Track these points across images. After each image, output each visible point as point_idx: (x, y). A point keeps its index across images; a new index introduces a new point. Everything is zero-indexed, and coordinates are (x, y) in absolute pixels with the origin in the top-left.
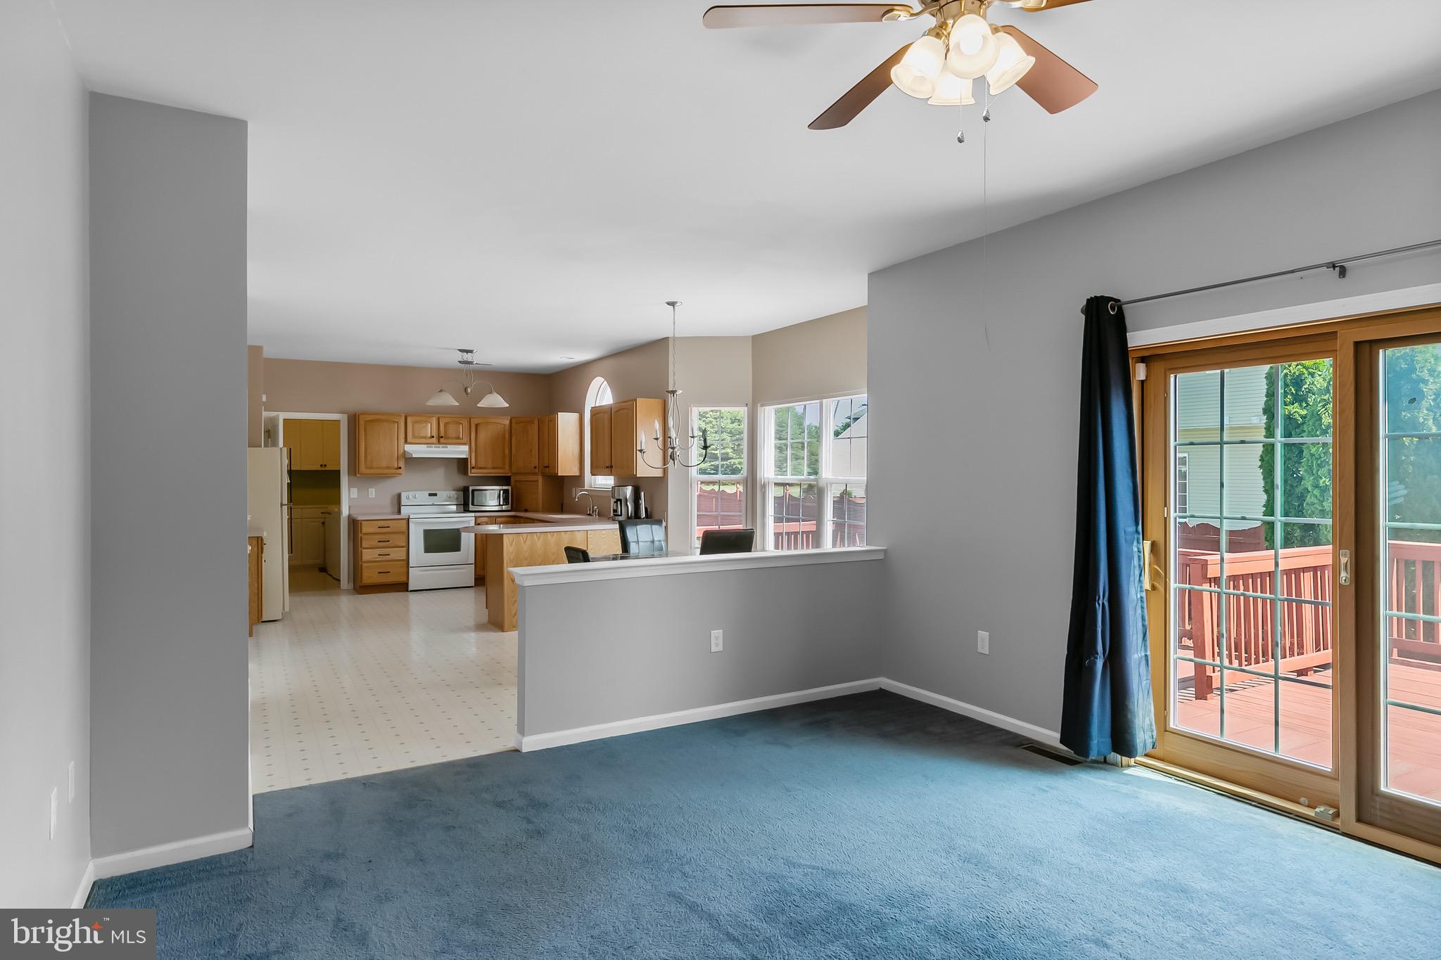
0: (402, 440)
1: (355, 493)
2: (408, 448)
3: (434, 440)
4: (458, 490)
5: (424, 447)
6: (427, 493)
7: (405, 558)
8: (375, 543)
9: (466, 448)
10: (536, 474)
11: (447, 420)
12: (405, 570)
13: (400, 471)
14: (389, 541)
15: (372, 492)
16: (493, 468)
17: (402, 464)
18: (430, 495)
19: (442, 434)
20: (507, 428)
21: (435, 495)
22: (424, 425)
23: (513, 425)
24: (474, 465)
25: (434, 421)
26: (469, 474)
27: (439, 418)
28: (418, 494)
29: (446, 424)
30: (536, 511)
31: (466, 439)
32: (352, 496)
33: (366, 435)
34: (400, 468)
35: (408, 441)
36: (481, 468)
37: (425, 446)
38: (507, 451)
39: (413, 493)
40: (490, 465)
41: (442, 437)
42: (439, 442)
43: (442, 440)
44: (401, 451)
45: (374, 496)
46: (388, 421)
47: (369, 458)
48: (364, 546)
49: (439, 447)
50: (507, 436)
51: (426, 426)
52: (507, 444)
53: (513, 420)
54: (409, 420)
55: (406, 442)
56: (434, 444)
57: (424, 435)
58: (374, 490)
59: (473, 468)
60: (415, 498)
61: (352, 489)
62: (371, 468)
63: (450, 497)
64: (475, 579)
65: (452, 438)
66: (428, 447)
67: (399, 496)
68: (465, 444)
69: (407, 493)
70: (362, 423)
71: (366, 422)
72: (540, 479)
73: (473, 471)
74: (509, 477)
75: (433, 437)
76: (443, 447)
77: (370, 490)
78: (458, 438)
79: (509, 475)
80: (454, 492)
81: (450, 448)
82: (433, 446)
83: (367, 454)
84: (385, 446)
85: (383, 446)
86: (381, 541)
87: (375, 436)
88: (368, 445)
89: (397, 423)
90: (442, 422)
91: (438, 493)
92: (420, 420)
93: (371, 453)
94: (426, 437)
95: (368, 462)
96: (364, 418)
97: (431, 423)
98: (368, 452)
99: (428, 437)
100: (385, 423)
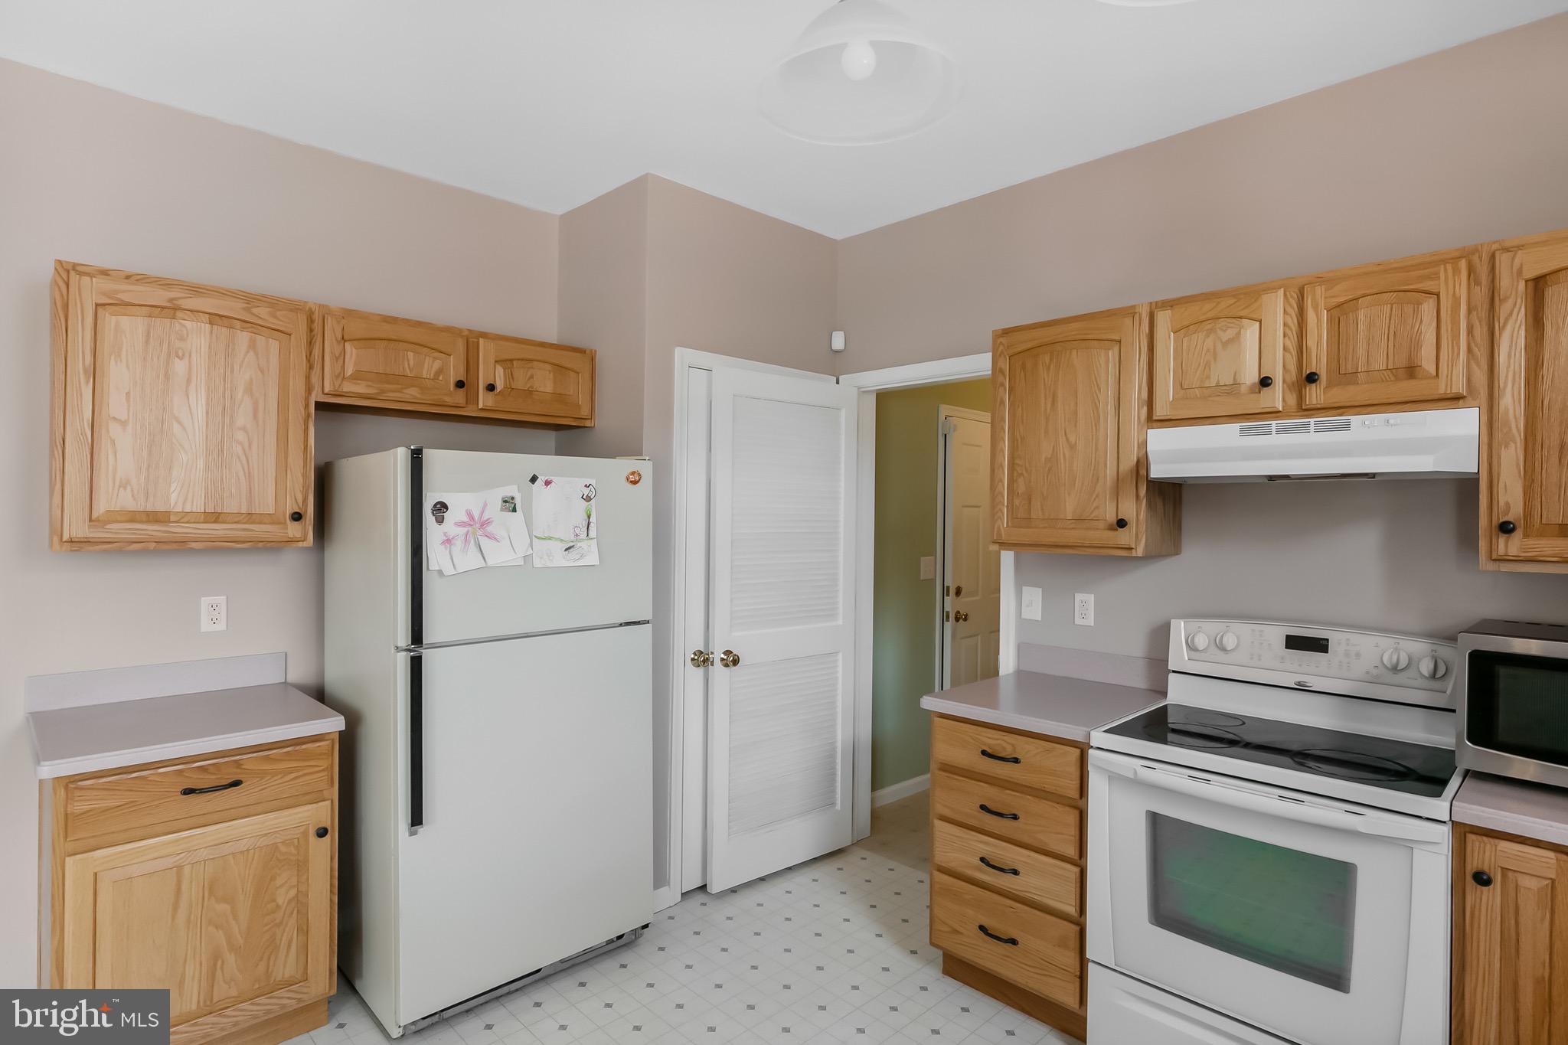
0: (1135, 411)
2: (1161, 441)
3: (1275, 399)
4: (1439, 637)
6: (1276, 635)
7: (1070, 911)
8: (972, 808)
9: (1466, 421)
11: (1341, 293)
14: (1015, 819)
17: (1133, 508)
18: (1294, 643)
19: (1317, 363)
21: (1319, 645)
22: (1226, 336)
24: (1507, 512)
25: (1277, 309)
27: (1302, 290)
28: (1235, 634)
29: (1340, 313)
31: (1463, 375)
33: (1011, 408)
34: (1121, 524)
35: (1160, 412)
37: (1235, 428)
39: (1212, 627)
41: (1312, 378)
42: (1305, 410)
43: (1315, 395)
44: (1129, 461)
45: (1090, 621)
46: (1083, 345)
49: (1301, 429)
51: (1236, 339)
54: (1163, 318)
55: (1152, 420)
56: (1274, 414)
57: (1227, 380)
58: (1088, 598)
59: (1507, 528)
60: (1223, 649)
62: (1034, 523)
63: (1395, 669)
65: (1379, 376)
66: (1242, 433)
68: (1455, 400)
69: (1195, 624)
70: (1007, 364)
71: (1013, 359)
73: (1511, 546)
75: (1272, 383)
76: (1322, 428)
77: (1079, 597)
78: (1411, 372)
80: (1418, 647)
81: (1365, 427)
82: (1274, 423)
83: (1015, 474)
84: (1072, 439)
85: (1067, 439)
86: (983, 807)
87: (1043, 405)
88: (1020, 440)
89: (1116, 349)
90: (1316, 308)
91: (1335, 637)
92: (1210, 315)
93: (1026, 470)
94: (1232, 389)
95: (1017, 502)
96: (1002, 352)
97: (1260, 322)
98: (1018, 465)
99: (1243, 389)
100: (1071, 353)
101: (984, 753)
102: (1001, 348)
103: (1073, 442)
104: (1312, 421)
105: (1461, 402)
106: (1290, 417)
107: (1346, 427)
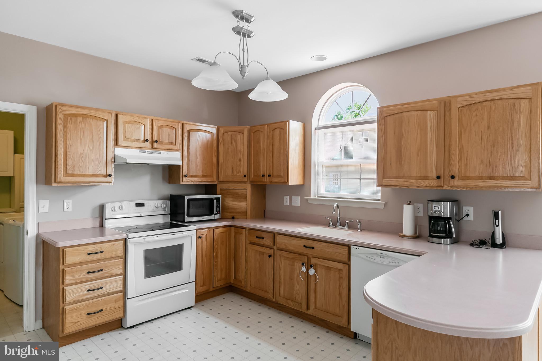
0: (112, 142)
1: (45, 205)
2: (119, 152)
3: (148, 144)
4: (163, 199)
5: (135, 152)
6: (133, 204)
7: (121, 289)
8: (83, 275)
9: (179, 155)
10: (245, 182)
11: (160, 123)
12: (121, 303)
13: (109, 179)
14: (102, 270)
15: (69, 204)
16: (203, 176)
17: (111, 170)
18: (138, 205)
19: (156, 138)
20: (215, 136)
21: (142, 205)
22: (138, 126)
23: (221, 134)
24: (185, 173)
25: (148, 123)
26: (181, 183)
27: (152, 120)
28: (125, 205)
29: (160, 128)
30: (245, 218)
31: (179, 146)
32: (41, 210)
33: (66, 133)
34: (110, 175)
35: (119, 143)
36: (192, 176)
37: (138, 150)
38: (215, 159)
39: (120, 204)
40: (200, 173)
41: (155, 142)
43: (155, 145)
44: (110, 156)
45: (70, 209)
46: (95, 117)
47: (70, 162)
48: (67, 282)
49: (152, 153)
50: (215, 145)
51: (139, 128)
52: (215, 153)
53: (221, 129)
54: (120, 119)
55: (116, 145)
56: (146, 148)
57: (136, 138)
58: (70, 202)
59: (186, 176)
60: (121, 210)
61: (42, 202)
62: (73, 175)
63: (157, 207)
64: (196, 297)
65: (167, 143)
66: (140, 152)
67: (102, 208)
68: (177, 150)
69: (113, 204)
70: (60, 116)
71: (66, 116)
72: (249, 187)
73: (186, 179)
74: (215, 185)
75: (147, 141)
76: (156, 153)
77: (65, 201)
78: (172, 144)
79: (216, 183)
80: (160, 202)
81: (163, 154)
82: (146, 151)
83: (67, 157)
84: (91, 148)
85: (89, 148)
86: (89, 273)
87: (79, 134)
88: (69, 146)
89: (106, 121)
90: (156, 125)
91: (145, 202)
92: (133, 120)
93: (72, 157)
94: (138, 141)
95: (68, 167)
96: (61, 112)
97: (144, 125)
98: (69, 154)
99: (141, 141)
100: (90, 119)
101: (89, 254)
102: (60, 110)
103: (91, 149)
104: (154, 151)
105: (178, 151)
106: (149, 149)
107: (160, 153)
